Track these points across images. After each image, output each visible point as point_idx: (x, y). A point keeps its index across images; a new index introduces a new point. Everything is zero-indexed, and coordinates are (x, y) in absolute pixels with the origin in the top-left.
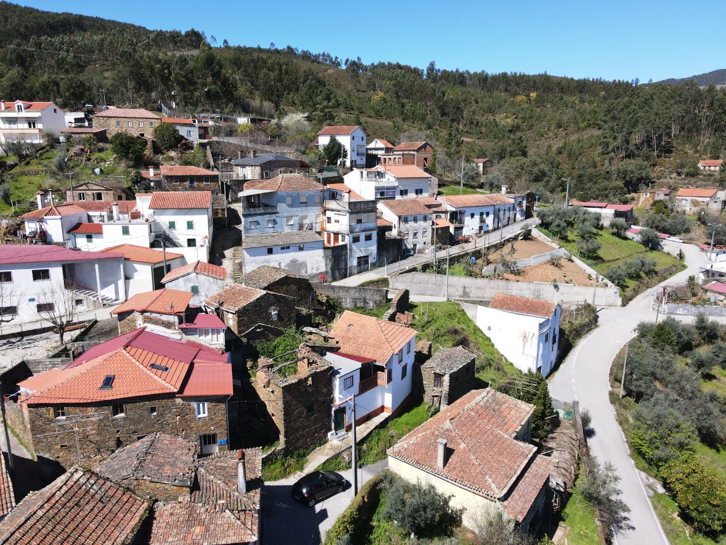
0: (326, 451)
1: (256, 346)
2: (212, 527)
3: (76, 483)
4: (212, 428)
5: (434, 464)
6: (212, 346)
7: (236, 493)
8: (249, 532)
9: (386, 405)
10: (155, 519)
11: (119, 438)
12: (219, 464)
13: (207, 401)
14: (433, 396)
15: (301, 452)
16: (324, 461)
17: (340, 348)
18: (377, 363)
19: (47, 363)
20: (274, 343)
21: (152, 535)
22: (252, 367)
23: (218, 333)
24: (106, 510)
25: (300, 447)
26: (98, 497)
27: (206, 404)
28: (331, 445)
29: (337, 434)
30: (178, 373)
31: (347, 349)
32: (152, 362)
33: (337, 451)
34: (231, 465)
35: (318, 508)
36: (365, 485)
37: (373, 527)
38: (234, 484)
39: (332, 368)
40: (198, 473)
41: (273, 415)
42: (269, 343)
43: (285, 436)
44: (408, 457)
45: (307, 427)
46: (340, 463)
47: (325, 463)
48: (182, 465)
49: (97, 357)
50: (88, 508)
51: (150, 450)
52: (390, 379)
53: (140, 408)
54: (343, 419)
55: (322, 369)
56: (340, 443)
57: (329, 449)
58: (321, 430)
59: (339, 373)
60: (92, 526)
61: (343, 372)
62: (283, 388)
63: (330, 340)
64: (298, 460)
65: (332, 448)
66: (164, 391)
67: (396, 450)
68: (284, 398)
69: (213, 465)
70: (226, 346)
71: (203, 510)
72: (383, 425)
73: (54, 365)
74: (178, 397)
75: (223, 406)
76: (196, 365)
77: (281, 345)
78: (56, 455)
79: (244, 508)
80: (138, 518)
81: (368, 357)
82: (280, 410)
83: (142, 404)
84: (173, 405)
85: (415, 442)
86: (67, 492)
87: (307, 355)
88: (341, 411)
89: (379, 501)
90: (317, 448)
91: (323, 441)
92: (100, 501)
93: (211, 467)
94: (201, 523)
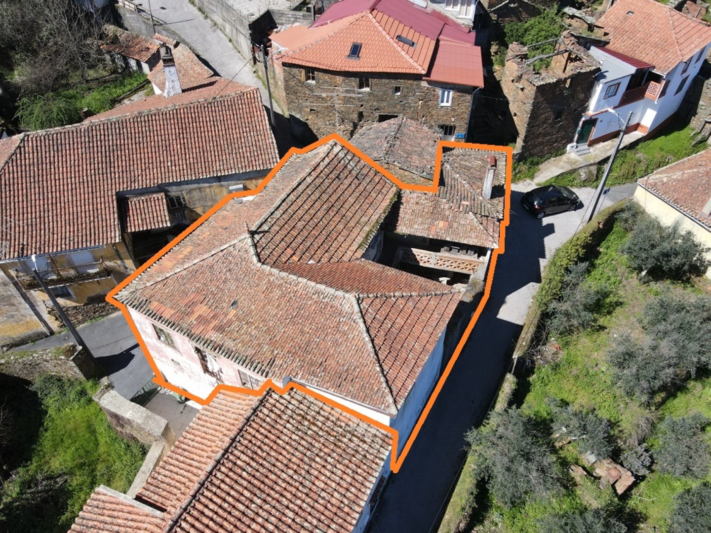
0: (562, 163)
1: (504, 26)
2: (455, 225)
3: (336, 156)
4: (453, 119)
5: (697, 208)
6: (459, 21)
7: (481, 198)
8: (490, 238)
9: (642, 123)
10: (402, 204)
11: (362, 112)
12: (463, 163)
13: (453, 89)
14: (706, 122)
15: (535, 159)
16: (558, 174)
17: (608, 43)
18: (655, 71)
19: (290, 16)
20: (526, 25)
21: (399, 219)
22: (496, 53)
23: (469, 5)
24: (361, 188)
25: (535, 154)
26: (354, 173)
27: (451, 93)
28: (568, 159)
29: (577, 147)
30: (424, 51)
31: (619, 46)
32: (398, 33)
33: (575, 167)
34: (475, 166)
35: (546, 221)
36: (604, 211)
37: (600, 253)
38: (478, 188)
39: (599, 69)
40: (444, 168)
41: (515, 115)
42: (520, 24)
43: (524, 141)
44: (665, 193)
45: (549, 134)
46: (574, 179)
47: (558, 176)
48: (428, 157)
49: (342, 18)
50: (347, 182)
51: (398, 135)
52: (663, 93)
53: (385, 85)
54: (590, 131)
55: (588, 70)
56: (579, 158)
57: (565, 162)
58: (562, 140)
59: (604, 77)
60: (351, 200)
61: (610, 77)
62: (537, 87)
63: (596, 30)
64: (530, 168)
65: (570, 162)
66: (412, 71)
67: (651, 181)
68: (535, 99)
69: (458, 163)
70: (474, 22)
71: (447, 206)
72: (633, 146)
73: (296, 19)
74: (424, 80)
75: (469, 98)
76: (441, 43)
77: (534, 29)
78: (306, 118)
79: (487, 214)
80: (388, 201)
81: (644, 60)
82: (526, 112)
83: (387, 81)
84: (418, 88)
85: (680, 178)
86: (329, 164)
87: (570, 47)
88: (592, 122)
89: (612, 230)
90: (552, 159)
91: (559, 151)
92: (356, 177)
93: (456, 165)
94: (445, 218)
